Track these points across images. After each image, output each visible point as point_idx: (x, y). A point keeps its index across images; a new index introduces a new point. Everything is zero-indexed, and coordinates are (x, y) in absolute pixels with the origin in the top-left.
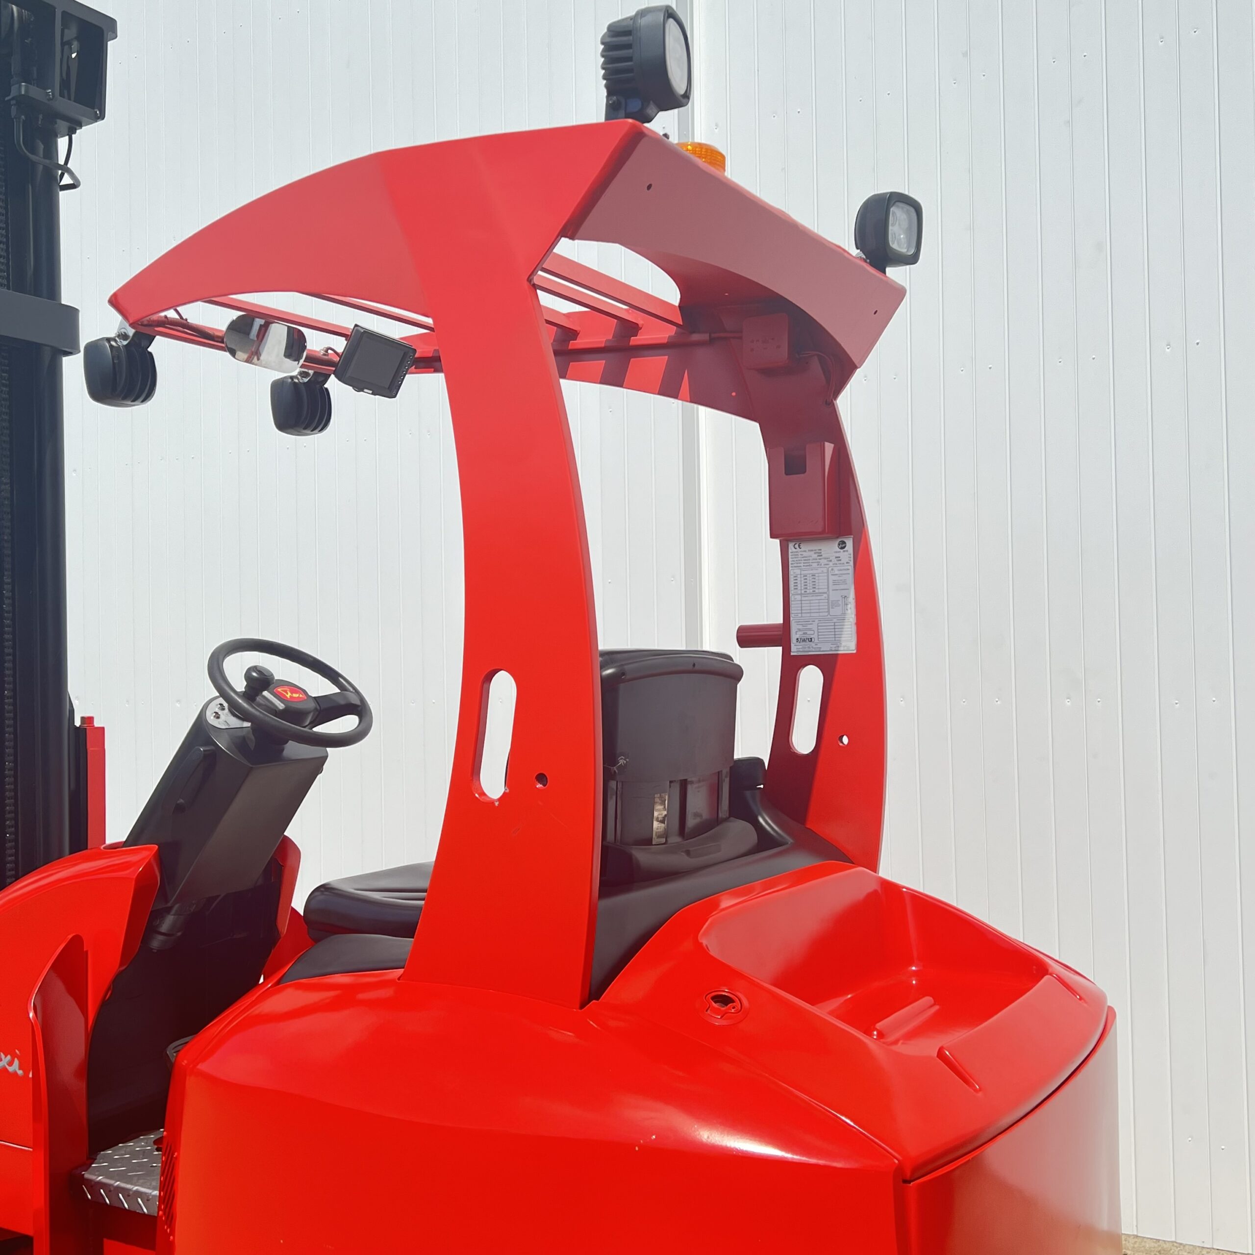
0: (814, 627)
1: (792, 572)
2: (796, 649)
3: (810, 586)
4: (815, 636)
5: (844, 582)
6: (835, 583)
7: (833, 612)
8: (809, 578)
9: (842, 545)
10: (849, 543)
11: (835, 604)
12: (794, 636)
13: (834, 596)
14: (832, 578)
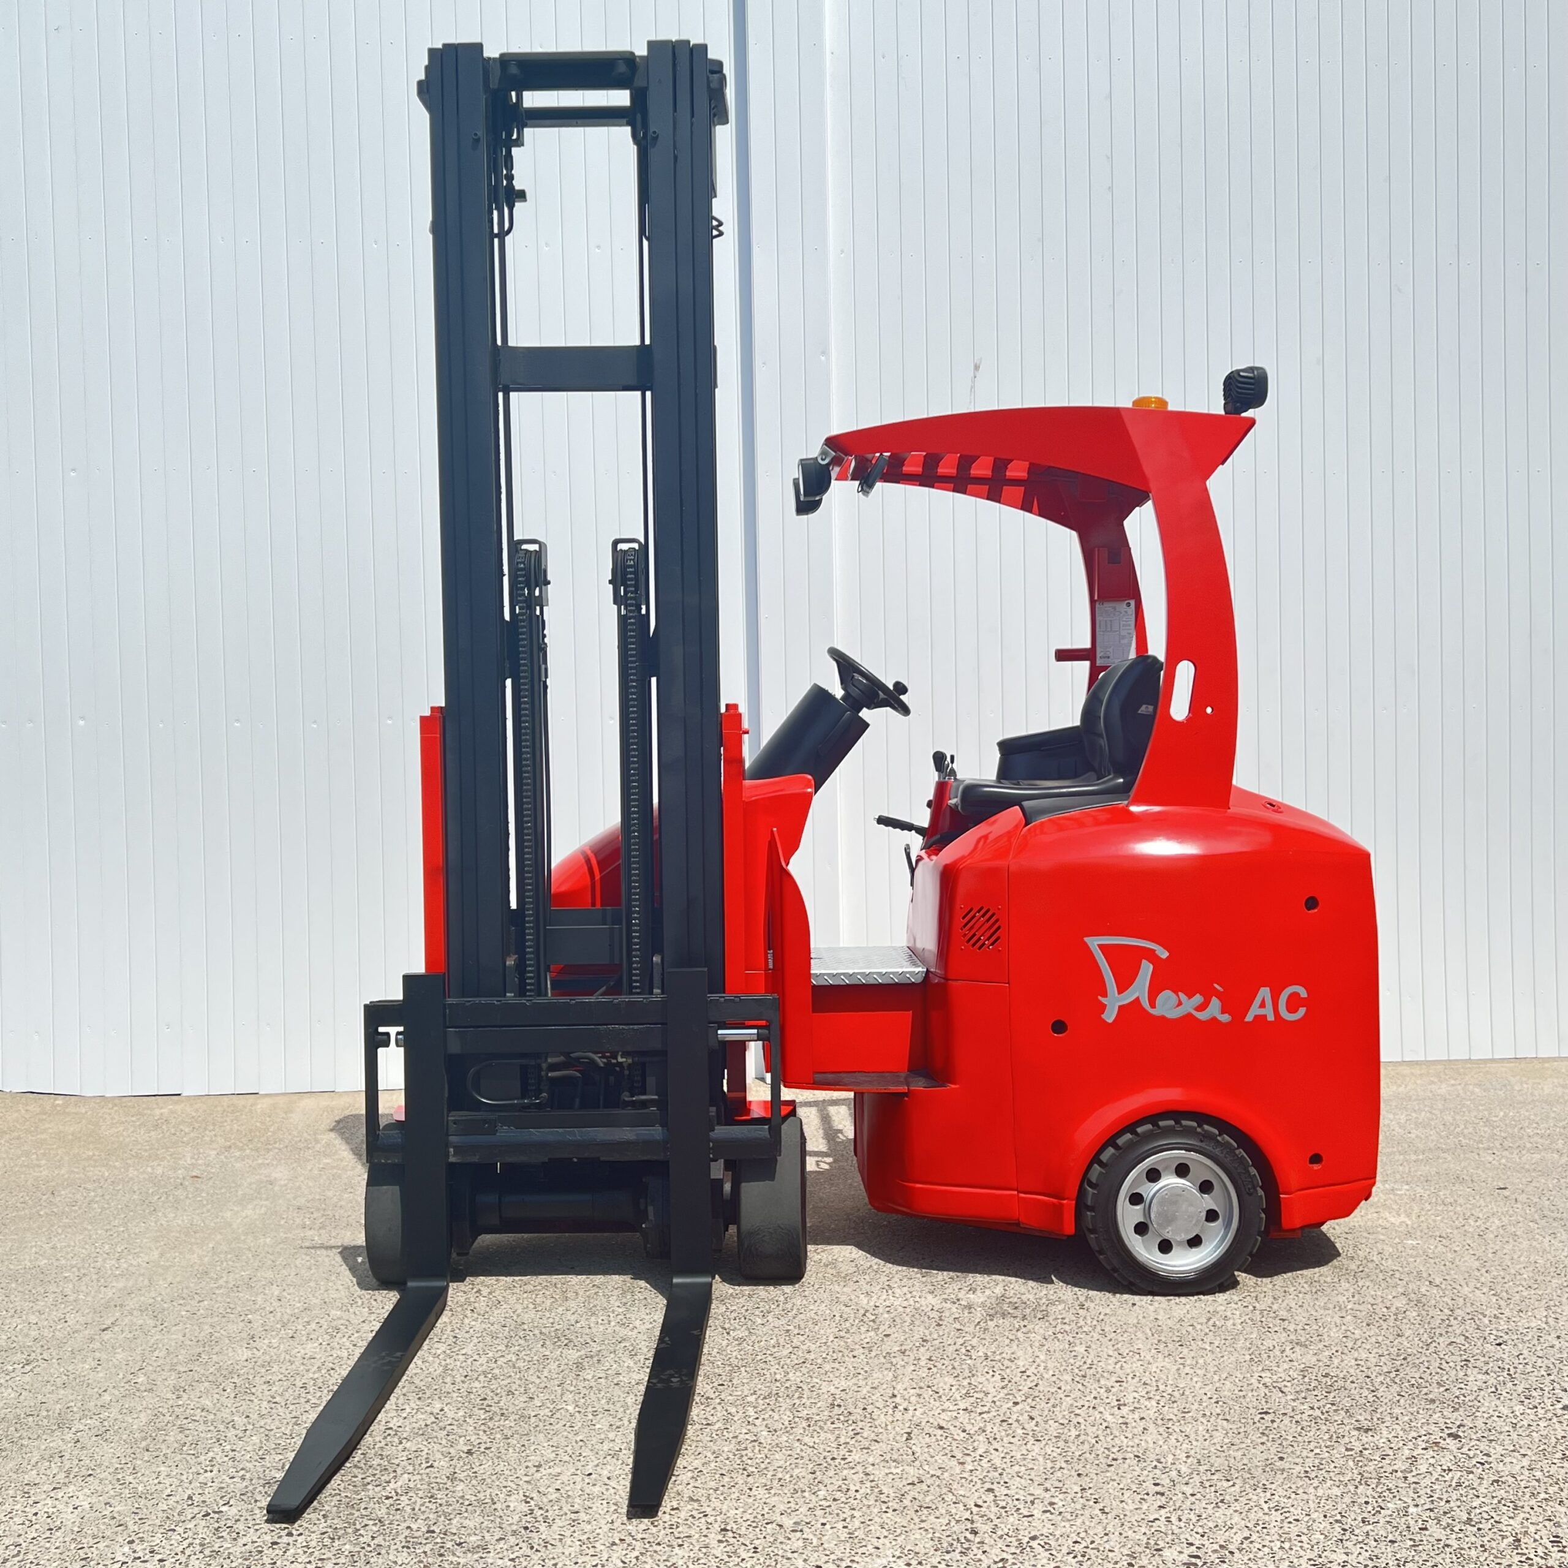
0: (1111, 650)
1: (1098, 619)
2: (1099, 663)
3: (1109, 626)
4: (1111, 655)
5: (1129, 625)
6: (1124, 625)
7: (1123, 642)
8: (1109, 623)
9: (1129, 605)
10: (1133, 603)
11: (1123, 637)
12: (1099, 655)
13: (1123, 633)
14: (1122, 623)
